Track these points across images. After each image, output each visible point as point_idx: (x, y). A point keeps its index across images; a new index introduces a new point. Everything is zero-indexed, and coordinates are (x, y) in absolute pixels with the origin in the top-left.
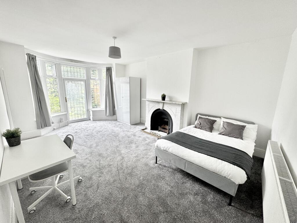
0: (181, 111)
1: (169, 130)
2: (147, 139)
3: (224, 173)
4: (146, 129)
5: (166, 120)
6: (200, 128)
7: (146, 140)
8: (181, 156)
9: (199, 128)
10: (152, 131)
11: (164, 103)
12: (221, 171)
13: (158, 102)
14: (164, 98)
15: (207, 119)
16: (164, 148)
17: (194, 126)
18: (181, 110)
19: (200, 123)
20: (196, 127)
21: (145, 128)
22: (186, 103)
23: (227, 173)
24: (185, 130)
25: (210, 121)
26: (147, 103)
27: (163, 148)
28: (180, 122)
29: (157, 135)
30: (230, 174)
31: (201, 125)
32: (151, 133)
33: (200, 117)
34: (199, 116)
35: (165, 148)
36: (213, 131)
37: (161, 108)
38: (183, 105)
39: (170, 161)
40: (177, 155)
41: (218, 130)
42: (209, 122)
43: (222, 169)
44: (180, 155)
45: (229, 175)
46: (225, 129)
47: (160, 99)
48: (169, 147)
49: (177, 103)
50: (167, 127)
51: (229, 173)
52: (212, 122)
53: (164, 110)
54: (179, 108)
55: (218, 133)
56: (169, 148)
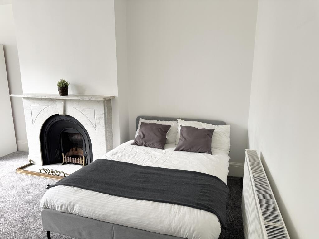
0: (105, 116)
1: (85, 158)
2: (31, 190)
3: (184, 231)
4: (31, 164)
5: (76, 137)
6: (144, 143)
7: (28, 193)
8: (101, 218)
9: (142, 145)
10: (46, 167)
11: (65, 101)
12: (178, 228)
13: (52, 100)
14: (64, 89)
15: (155, 124)
16: (61, 207)
17: (132, 141)
18: (105, 113)
19: (143, 134)
20: (136, 144)
21: (29, 163)
22: (114, 97)
23: (190, 230)
24: (115, 152)
25: (160, 129)
26: (26, 103)
27: (59, 208)
28: (106, 137)
29: (58, 174)
30: (193, 231)
31: (146, 138)
32: (43, 171)
33: (142, 123)
34: (141, 120)
35: (64, 207)
36: (166, 145)
37: (61, 113)
38: (108, 102)
39: (80, 234)
40: (93, 217)
41: (175, 143)
42: (159, 131)
43: (179, 225)
44: (97, 215)
45: (193, 234)
46: (184, 140)
47: (56, 92)
48: (72, 204)
49: (93, 99)
50: (82, 152)
51: (192, 229)
52: (163, 130)
53: (67, 116)
54: (100, 111)
55: (175, 148)
56: (74, 206)
